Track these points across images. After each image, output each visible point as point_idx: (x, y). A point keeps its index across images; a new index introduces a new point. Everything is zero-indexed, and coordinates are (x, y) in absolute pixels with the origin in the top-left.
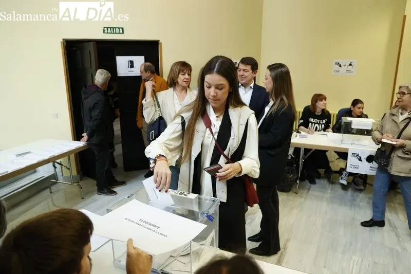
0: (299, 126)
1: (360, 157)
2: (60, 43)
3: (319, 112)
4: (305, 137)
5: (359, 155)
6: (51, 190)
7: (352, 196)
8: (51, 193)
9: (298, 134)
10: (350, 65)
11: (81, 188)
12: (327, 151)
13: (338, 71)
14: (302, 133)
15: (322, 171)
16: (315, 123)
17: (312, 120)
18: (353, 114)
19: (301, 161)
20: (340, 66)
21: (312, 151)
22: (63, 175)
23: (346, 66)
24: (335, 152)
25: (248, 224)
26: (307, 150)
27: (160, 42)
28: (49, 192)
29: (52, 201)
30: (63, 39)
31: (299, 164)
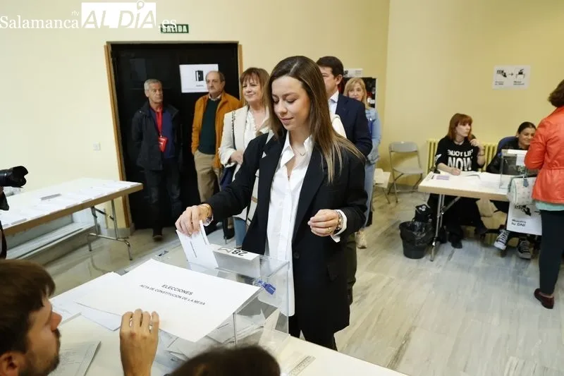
0: (437, 164)
1: (528, 209)
2: (103, 48)
3: (459, 141)
4: (446, 178)
5: (527, 206)
6: (90, 247)
7: (516, 267)
8: (90, 250)
9: (436, 175)
10: (521, 73)
11: (129, 245)
12: (479, 199)
13: (501, 84)
14: (443, 173)
15: (471, 229)
16: (456, 157)
17: (451, 153)
18: (520, 145)
19: (440, 214)
20: (505, 76)
21: (456, 199)
22: (107, 228)
23: (514, 75)
24: (491, 201)
25: (356, 302)
26: (449, 198)
27: (240, 43)
28: (88, 250)
29: (92, 261)
30: (107, 43)
31: (436, 218)
